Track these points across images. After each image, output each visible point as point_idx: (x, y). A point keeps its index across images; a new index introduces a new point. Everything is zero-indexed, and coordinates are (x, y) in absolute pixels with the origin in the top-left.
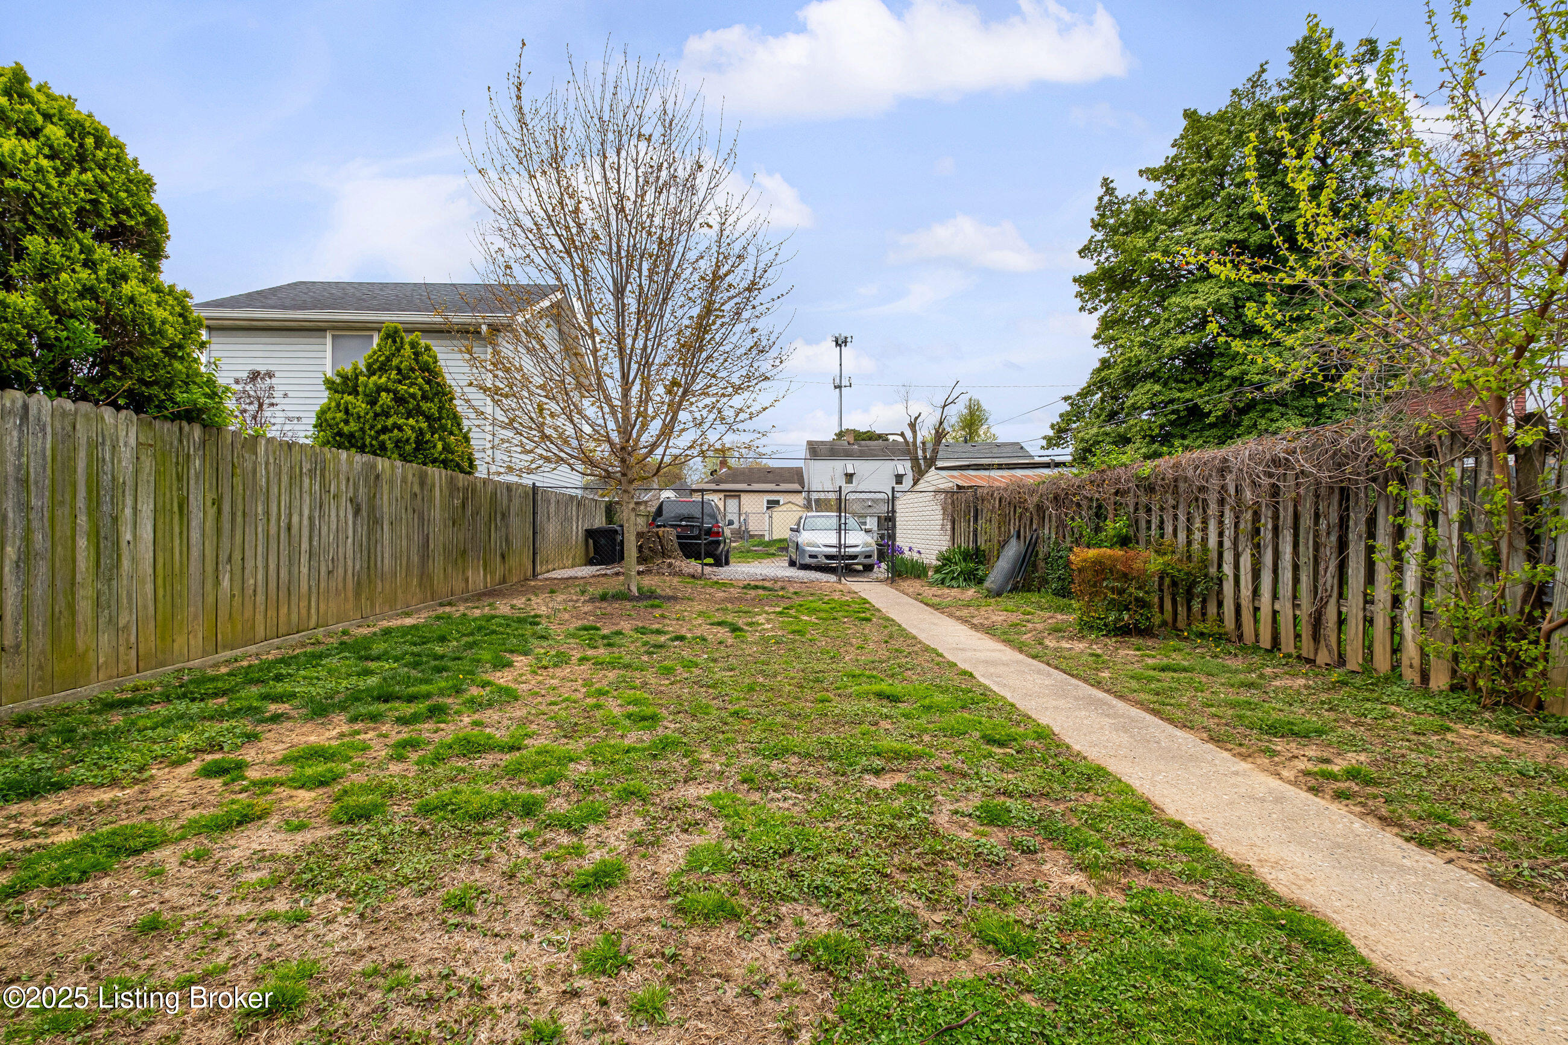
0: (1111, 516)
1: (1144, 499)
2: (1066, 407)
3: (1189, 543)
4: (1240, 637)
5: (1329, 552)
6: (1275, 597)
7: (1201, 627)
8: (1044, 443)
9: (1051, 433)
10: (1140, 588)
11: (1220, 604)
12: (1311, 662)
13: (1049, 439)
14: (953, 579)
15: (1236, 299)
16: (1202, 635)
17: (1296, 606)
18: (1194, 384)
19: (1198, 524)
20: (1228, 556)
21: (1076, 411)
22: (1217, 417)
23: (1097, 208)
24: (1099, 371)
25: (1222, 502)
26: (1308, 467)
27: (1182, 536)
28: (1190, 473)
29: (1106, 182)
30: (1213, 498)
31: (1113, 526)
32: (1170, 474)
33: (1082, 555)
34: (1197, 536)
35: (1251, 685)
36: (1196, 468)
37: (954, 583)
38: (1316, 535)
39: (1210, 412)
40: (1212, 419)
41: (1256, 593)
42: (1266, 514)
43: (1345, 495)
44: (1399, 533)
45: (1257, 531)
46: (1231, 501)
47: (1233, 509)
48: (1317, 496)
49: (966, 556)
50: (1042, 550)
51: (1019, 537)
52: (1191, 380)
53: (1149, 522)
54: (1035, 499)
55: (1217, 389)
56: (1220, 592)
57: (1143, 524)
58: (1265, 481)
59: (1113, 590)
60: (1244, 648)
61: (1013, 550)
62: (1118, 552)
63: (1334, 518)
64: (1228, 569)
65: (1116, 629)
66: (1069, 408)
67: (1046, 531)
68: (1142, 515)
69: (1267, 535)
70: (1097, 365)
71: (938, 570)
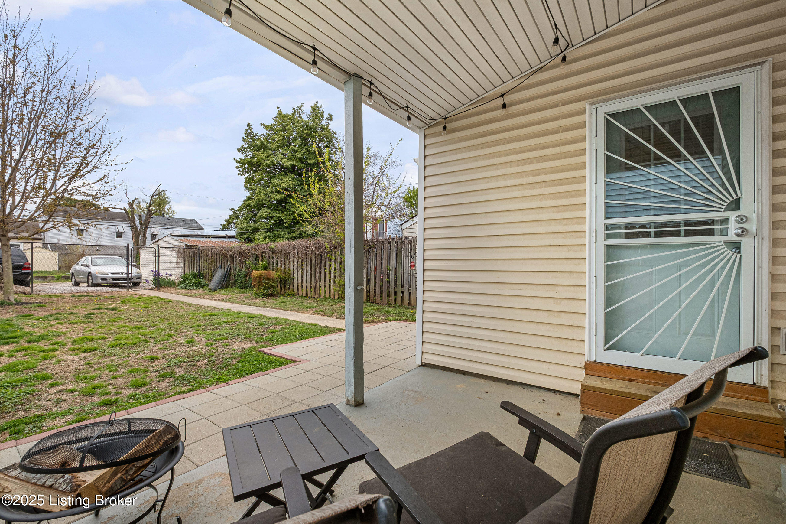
0: (260, 260)
1: (271, 255)
2: (231, 213)
3: (285, 268)
4: (298, 294)
5: (318, 270)
6: (306, 282)
7: (289, 293)
8: (221, 227)
9: (224, 223)
10: (273, 282)
11: (293, 286)
12: (314, 298)
13: (223, 226)
14: (190, 286)
15: (294, 185)
16: (289, 295)
17: (311, 284)
18: (281, 211)
19: (288, 263)
20: (295, 272)
21: (236, 214)
22: (288, 224)
23: (245, 134)
24: (247, 201)
25: (294, 257)
26: (314, 249)
27: (283, 266)
28: (286, 248)
29: (249, 125)
30: (291, 255)
31: (261, 264)
32: (280, 248)
33: (256, 273)
34: (287, 266)
35: (302, 303)
36: (287, 246)
37: (190, 288)
38: (315, 266)
39: (286, 222)
40: (286, 225)
41: (302, 281)
42: (305, 260)
43: (321, 256)
44: (330, 265)
45: (302, 265)
46: (296, 256)
47: (297, 259)
48: (315, 256)
49: (195, 276)
50: (233, 273)
51: (222, 267)
52: (280, 210)
53: (273, 262)
54: (231, 253)
55: (288, 214)
56: (293, 282)
57: (271, 263)
58: (305, 252)
59: (265, 283)
60: (299, 297)
61: (220, 273)
62: (263, 271)
63: (319, 262)
64: (295, 276)
65: (267, 295)
66: (232, 213)
67: (235, 265)
68: (271, 260)
69: (305, 266)
70: (246, 198)
71: (181, 283)
